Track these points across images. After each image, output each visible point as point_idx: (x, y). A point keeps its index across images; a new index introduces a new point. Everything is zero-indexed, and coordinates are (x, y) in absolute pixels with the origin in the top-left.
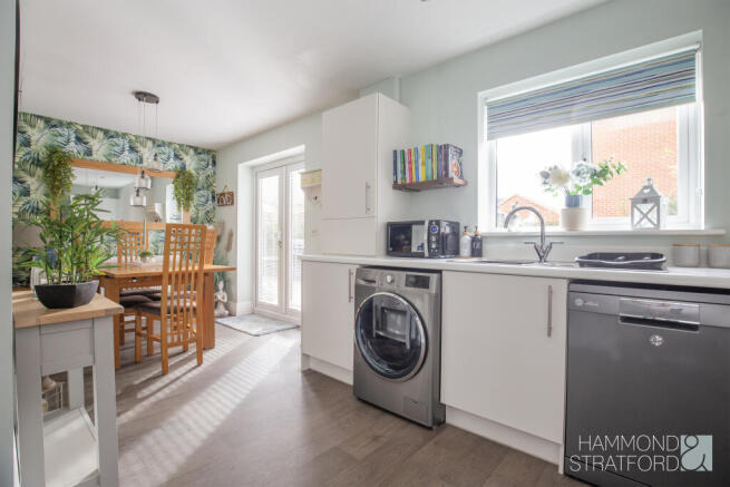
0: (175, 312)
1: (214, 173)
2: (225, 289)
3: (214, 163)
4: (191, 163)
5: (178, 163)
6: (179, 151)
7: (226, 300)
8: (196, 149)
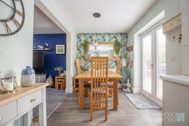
0: (96, 95)
1: (127, 41)
2: (130, 82)
3: (127, 37)
4: (119, 38)
5: (115, 39)
6: (115, 35)
7: (130, 86)
8: (121, 34)
